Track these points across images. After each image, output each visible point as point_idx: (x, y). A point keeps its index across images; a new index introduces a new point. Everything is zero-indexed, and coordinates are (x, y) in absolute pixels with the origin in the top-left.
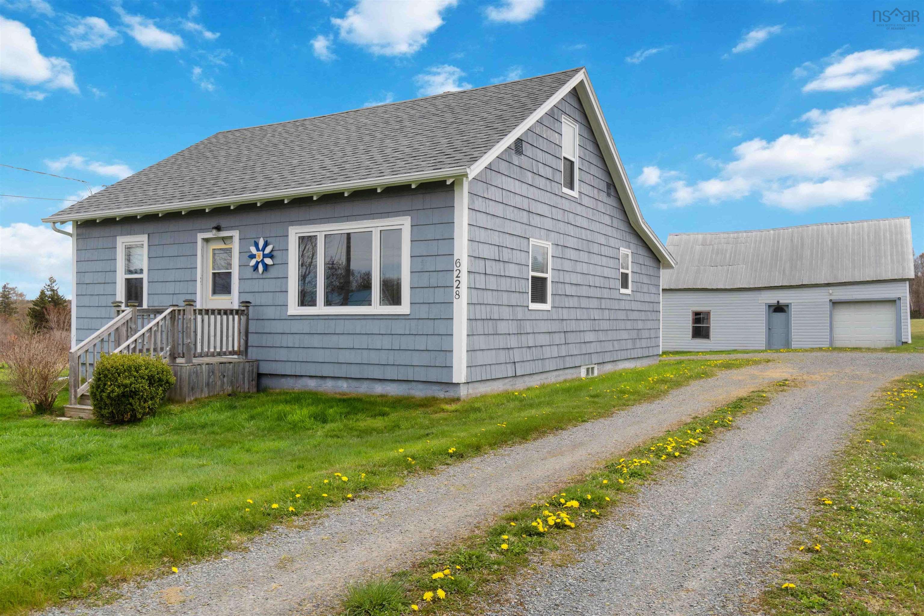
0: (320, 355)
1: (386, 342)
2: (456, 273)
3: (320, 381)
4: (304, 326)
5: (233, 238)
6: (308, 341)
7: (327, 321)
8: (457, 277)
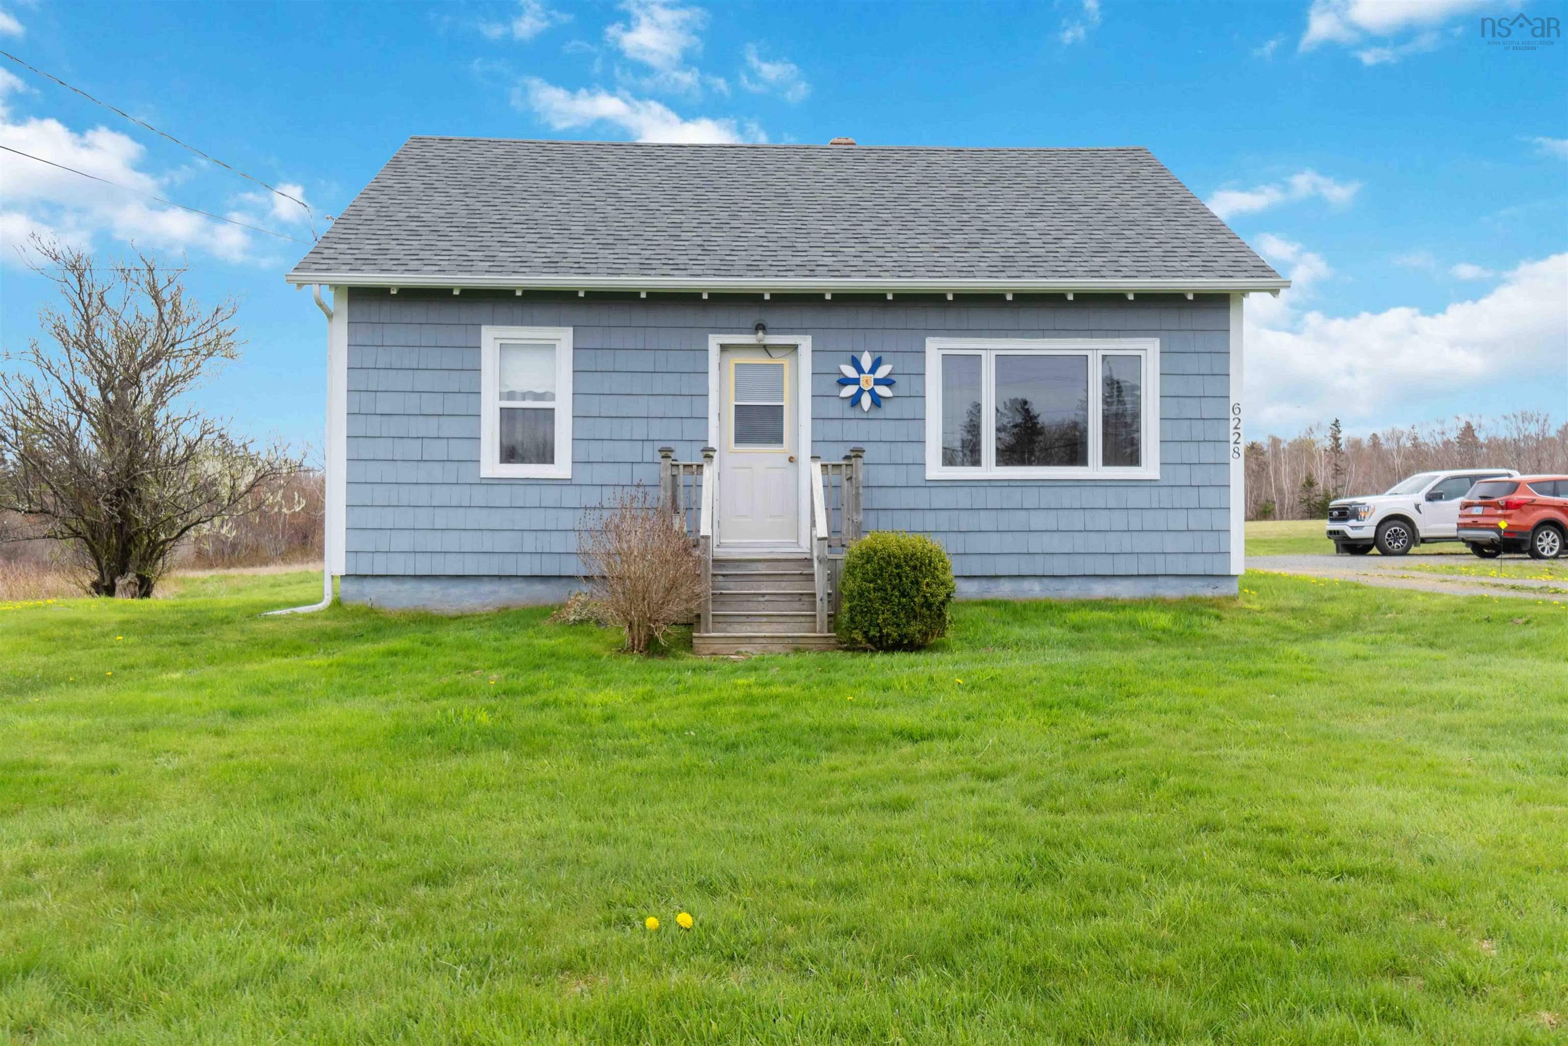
0: (993, 543)
1: (1118, 520)
2: (1233, 424)
3: (985, 583)
4: (963, 498)
5: (799, 347)
6: (966, 521)
7: (1005, 490)
8: (1236, 428)
